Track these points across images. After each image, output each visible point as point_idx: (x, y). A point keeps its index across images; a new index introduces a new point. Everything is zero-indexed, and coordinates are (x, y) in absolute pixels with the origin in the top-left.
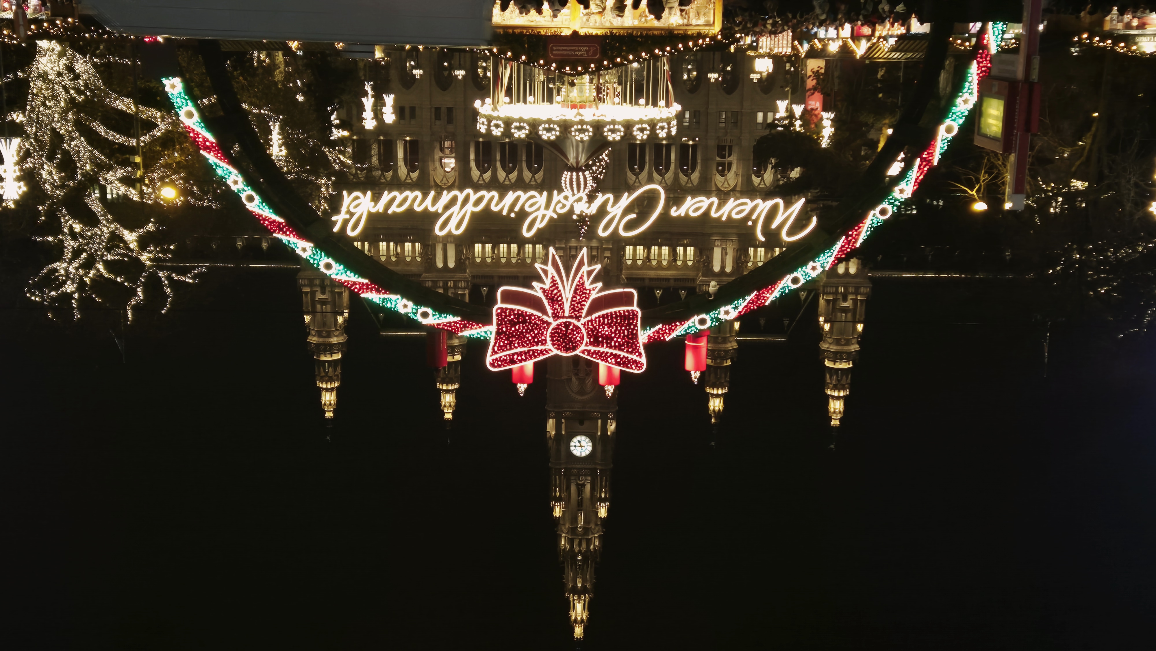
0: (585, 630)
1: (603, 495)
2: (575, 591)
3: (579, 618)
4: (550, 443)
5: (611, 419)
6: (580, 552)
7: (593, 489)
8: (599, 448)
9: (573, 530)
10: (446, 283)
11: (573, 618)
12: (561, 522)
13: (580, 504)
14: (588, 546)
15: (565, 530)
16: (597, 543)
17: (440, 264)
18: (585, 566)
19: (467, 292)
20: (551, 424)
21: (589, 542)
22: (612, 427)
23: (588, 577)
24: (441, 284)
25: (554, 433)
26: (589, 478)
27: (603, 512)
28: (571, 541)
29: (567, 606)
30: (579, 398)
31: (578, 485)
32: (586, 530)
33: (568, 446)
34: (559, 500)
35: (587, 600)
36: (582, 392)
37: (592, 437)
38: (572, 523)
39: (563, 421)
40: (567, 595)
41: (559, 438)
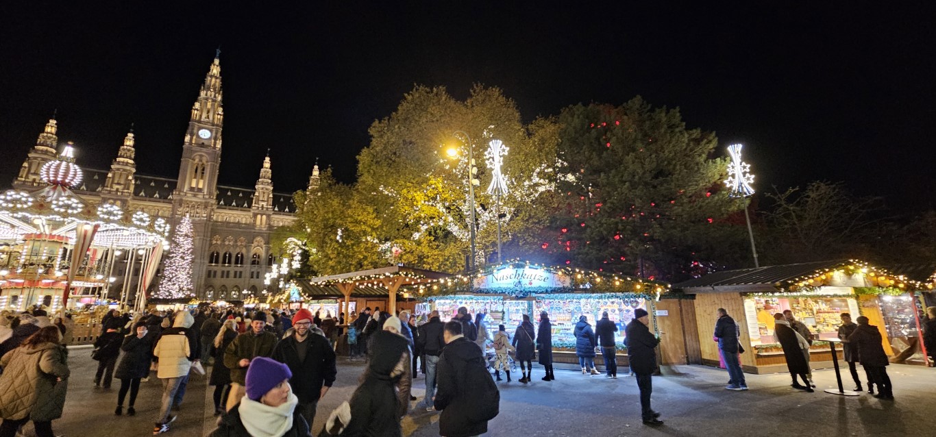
0: (213, 61)
1: (196, 111)
2: (216, 78)
3: (216, 66)
4: (220, 137)
5: (187, 142)
6: (211, 92)
7: (201, 116)
8: (195, 131)
9: (214, 101)
10: (262, 209)
11: (219, 67)
12: (219, 106)
13: (208, 112)
14: (207, 93)
15: (218, 102)
16: (202, 94)
17: (264, 217)
19: (253, 205)
20: (219, 145)
21: (206, 95)
22: (187, 139)
24: (264, 209)
25: (218, 142)
26: (202, 120)
27: (197, 105)
28: (215, 97)
29: (221, 73)
31: (208, 118)
32: (207, 99)
33: (211, 135)
34: (218, 114)
36: (201, 156)
37: (198, 136)
38: (214, 104)
39: (213, 145)
41: (216, 139)
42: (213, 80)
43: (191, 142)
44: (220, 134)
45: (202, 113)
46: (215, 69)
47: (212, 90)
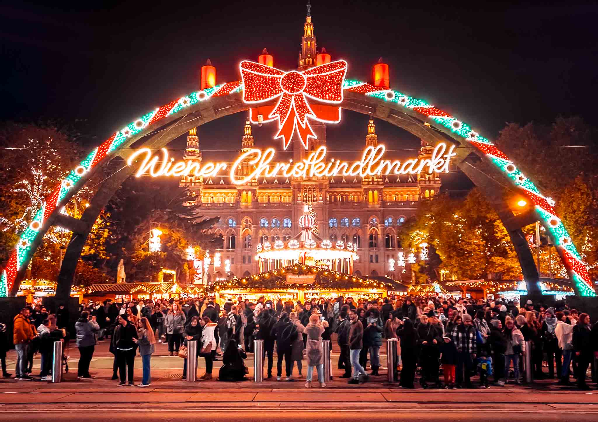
2: (311, 40)
10: (373, 183)
11: (311, 26)
17: (376, 192)
18: (306, 51)
21: (305, 63)
23: (305, 47)
35: (305, 35)
40: (315, 37)
42: (309, 43)
46: (309, 29)
47: (309, 55)
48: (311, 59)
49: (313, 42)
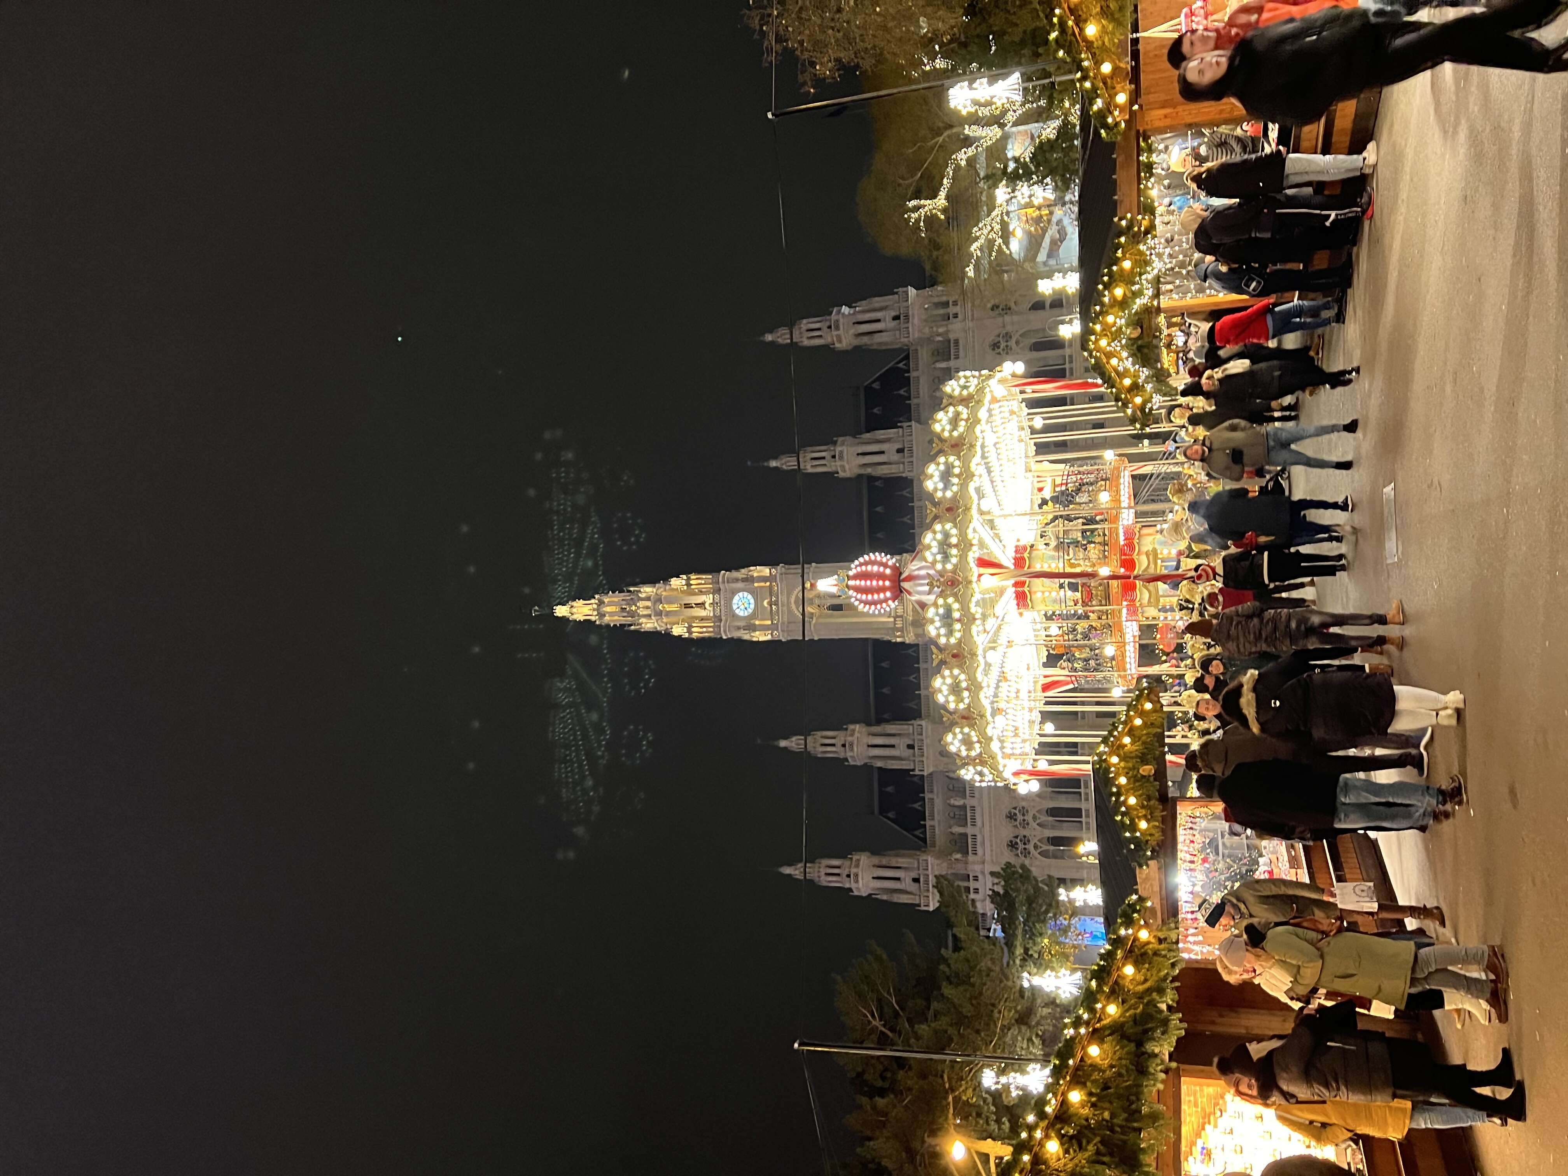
0: (564, 617)
1: (694, 630)
2: (601, 604)
3: (574, 610)
4: (744, 571)
5: (772, 634)
6: (639, 608)
7: (702, 619)
8: (742, 624)
9: (659, 600)
11: (574, 605)
12: (668, 587)
13: (688, 606)
14: (645, 616)
15: (659, 591)
16: (649, 625)
18: (625, 614)
20: (763, 571)
21: (648, 617)
22: (763, 636)
23: (616, 618)
25: (755, 575)
26: (712, 615)
27: (677, 631)
28: (648, 599)
29: (587, 597)
30: (793, 600)
31: (703, 603)
32: (659, 614)
33: (743, 590)
34: (688, 585)
35: (593, 618)
36: (796, 601)
37: (753, 616)
38: (666, 597)
39: (768, 584)
40: (597, 596)
41: (750, 580)
42: (608, 609)
43: (772, 628)
44: (735, 574)
45: (696, 618)
46: (580, 610)
47: (634, 608)
48: (641, 604)
49: (606, 600)
